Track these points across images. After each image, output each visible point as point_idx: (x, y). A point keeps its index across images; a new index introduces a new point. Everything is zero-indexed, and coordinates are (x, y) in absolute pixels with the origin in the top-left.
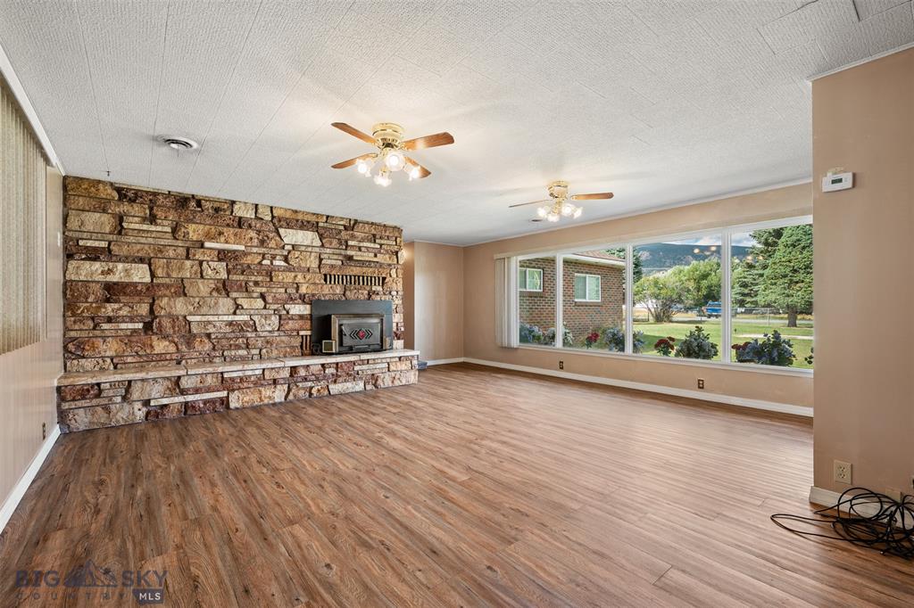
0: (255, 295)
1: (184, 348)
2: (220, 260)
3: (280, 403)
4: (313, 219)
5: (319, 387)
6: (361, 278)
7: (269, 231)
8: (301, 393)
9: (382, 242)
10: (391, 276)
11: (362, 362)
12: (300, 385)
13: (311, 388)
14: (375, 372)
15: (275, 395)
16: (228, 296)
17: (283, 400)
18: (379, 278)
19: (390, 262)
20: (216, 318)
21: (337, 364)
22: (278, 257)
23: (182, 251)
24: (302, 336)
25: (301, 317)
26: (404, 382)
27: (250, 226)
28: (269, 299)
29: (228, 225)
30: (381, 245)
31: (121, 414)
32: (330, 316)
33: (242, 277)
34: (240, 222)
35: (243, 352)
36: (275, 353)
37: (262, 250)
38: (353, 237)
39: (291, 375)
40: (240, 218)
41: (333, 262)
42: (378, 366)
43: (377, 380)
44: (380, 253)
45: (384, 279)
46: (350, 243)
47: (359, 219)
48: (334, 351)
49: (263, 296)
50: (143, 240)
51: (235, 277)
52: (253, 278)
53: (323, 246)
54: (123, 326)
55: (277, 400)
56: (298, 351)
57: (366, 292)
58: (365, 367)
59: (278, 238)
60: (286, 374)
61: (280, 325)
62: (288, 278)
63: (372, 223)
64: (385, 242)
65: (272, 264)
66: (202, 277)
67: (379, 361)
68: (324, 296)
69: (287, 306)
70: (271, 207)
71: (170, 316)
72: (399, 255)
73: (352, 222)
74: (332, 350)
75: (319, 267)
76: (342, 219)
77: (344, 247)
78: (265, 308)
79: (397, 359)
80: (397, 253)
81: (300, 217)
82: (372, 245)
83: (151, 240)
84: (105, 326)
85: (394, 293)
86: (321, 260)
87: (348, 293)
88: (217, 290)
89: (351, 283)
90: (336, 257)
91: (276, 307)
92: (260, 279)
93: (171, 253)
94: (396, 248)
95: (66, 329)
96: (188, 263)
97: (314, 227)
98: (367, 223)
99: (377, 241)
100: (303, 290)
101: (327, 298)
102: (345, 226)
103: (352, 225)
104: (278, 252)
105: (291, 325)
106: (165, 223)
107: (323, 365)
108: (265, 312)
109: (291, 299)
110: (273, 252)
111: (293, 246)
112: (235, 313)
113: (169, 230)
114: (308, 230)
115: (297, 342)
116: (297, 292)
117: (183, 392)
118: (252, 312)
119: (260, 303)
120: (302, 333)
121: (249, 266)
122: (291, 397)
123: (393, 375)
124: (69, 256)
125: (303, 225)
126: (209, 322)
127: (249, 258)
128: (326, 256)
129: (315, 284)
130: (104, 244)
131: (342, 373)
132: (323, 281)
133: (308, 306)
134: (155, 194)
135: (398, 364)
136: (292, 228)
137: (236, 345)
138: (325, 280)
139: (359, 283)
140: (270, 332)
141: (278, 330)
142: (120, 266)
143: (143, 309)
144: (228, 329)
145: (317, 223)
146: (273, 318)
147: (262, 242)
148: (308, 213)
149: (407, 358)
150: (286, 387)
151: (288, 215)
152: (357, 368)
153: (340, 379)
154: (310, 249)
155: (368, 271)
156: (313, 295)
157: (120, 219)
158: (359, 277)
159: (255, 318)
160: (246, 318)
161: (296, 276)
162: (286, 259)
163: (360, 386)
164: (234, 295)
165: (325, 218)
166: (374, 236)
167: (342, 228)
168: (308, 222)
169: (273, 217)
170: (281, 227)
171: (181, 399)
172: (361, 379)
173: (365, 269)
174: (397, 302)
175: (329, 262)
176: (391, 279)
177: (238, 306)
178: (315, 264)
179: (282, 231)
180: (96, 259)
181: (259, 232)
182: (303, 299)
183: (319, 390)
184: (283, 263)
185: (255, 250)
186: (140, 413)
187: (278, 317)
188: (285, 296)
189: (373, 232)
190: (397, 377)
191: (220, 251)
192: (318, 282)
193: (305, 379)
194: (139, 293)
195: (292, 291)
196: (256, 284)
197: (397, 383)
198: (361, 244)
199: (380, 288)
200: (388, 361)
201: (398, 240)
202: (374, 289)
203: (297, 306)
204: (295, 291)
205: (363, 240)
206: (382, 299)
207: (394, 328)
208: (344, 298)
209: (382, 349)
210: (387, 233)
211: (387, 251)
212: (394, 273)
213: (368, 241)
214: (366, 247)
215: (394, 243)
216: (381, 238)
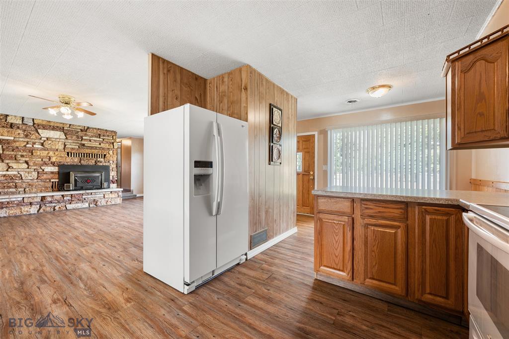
0: (21, 162)
3: (34, 214)
4: (61, 126)
5: (60, 206)
6: (91, 155)
7: (31, 130)
8: (48, 209)
10: (109, 154)
12: (48, 205)
13: (55, 206)
14: (96, 198)
15: (31, 210)
16: (3, 162)
17: (36, 212)
18: (102, 155)
19: (109, 147)
21: (72, 195)
22: (37, 143)
24: (53, 182)
25: (52, 173)
26: (113, 203)
27: (18, 128)
28: (31, 164)
29: (4, 127)
30: (103, 139)
32: (69, 173)
33: (12, 153)
34: (12, 126)
35: (12, 190)
36: (34, 190)
37: (27, 140)
38: (86, 135)
39: (42, 200)
40: (12, 123)
41: (73, 147)
42: (97, 196)
43: (97, 202)
44: (103, 143)
45: (105, 155)
46: (84, 138)
47: (90, 126)
48: (71, 189)
49: (26, 162)
51: (7, 153)
52: (20, 153)
53: (67, 138)
55: (32, 212)
56: (50, 189)
57: (94, 161)
58: (89, 196)
59: (37, 134)
60: (39, 200)
61: (38, 176)
62: (45, 153)
63: (98, 129)
64: (106, 138)
65: (33, 146)
67: (98, 193)
68: (67, 163)
69: (43, 167)
70: (33, 119)
73: (86, 128)
74: (70, 188)
75: (64, 149)
76: (79, 126)
77: (80, 140)
78: (28, 168)
79: (110, 193)
80: (113, 143)
81: (52, 124)
82: (98, 139)
85: (111, 162)
86: (65, 145)
87: (82, 162)
89: (84, 157)
90: (74, 144)
91: (35, 167)
92: (24, 154)
94: (113, 141)
97: (62, 129)
98: (96, 129)
99: (101, 137)
100: (53, 159)
101: (69, 164)
102: (81, 130)
104: (37, 141)
105: (45, 176)
107: (63, 196)
108: (28, 170)
109: (45, 164)
110: (33, 141)
111: (47, 138)
112: (7, 171)
114: (57, 131)
115: (49, 185)
116: (49, 160)
118: (19, 170)
119: (25, 166)
120: (52, 180)
121: (17, 147)
122: (41, 211)
123: (107, 200)
125: (54, 128)
127: (17, 143)
128: (68, 144)
129: (61, 157)
131: (75, 199)
132: (66, 156)
133: (57, 168)
135: (110, 195)
136: (47, 129)
137: (8, 186)
138: (68, 155)
139: (89, 157)
140: (31, 180)
141: (37, 179)
144: (3, 178)
145: (63, 128)
146: (33, 173)
147: (26, 136)
148: (57, 123)
149: (116, 192)
150: (38, 206)
151: (44, 123)
152: (84, 197)
153: (74, 202)
154: (58, 140)
155: (95, 151)
156: (60, 162)
158: (89, 154)
159: (21, 173)
160: (15, 173)
161: (49, 153)
162: (42, 144)
163: (86, 205)
164: (7, 161)
165: (68, 126)
166: (100, 135)
167: (80, 130)
168: (58, 127)
169: (34, 124)
170: (39, 129)
172: (87, 202)
173: (93, 151)
174: (113, 166)
175: (70, 146)
177: (9, 167)
178: (61, 147)
179: (39, 131)
181: (24, 131)
182: (53, 164)
183: (60, 208)
184: (40, 146)
185: (21, 140)
187: (37, 173)
188: (41, 163)
189: (99, 133)
190: (110, 200)
192: (63, 156)
193: (51, 202)
195: (46, 160)
196: (22, 156)
197: (109, 203)
198: (91, 139)
199: (102, 160)
200: (104, 193)
201: (114, 137)
202: (98, 160)
203: (49, 167)
204: (48, 160)
205: (92, 136)
206: (104, 165)
207: (111, 178)
208: (79, 164)
209: (101, 188)
210: (107, 134)
211: (107, 142)
212: (111, 152)
213: (96, 137)
214: (94, 140)
215: (112, 138)
216: (104, 136)
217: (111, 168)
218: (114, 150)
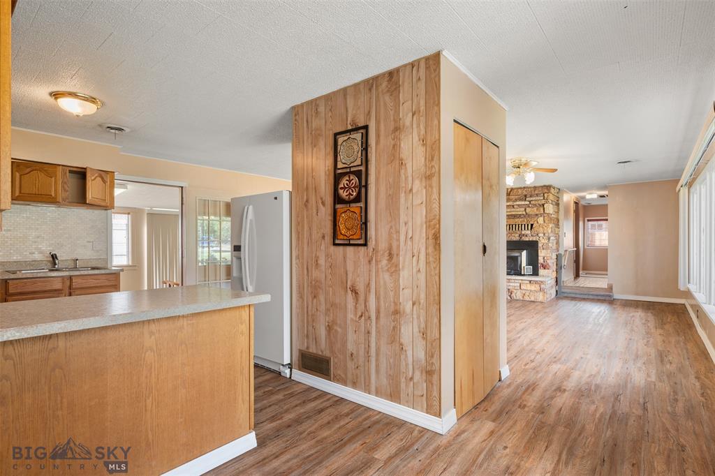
6: (513, 225)
9: (531, 199)
10: (538, 223)
14: (510, 288)
18: (528, 225)
19: (537, 213)
26: (532, 299)
30: (530, 202)
38: (510, 200)
42: (511, 284)
43: (511, 293)
44: (529, 207)
45: (532, 225)
47: (515, 187)
57: (516, 235)
63: (524, 188)
64: (534, 199)
67: (513, 281)
72: (546, 207)
73: (509, 190)
79: (528, 282)
80: (543, 205)
82: (523, 203)
85: (541, 235)
94: (543, 202)
98: (521, 188)
99: (527, 199)
103: (507, 192)
123: (524, 292)
135: (528, 285)
149: (536, 282)
155: (519, 221)
166: (526, 196)
173: (517, 220)
174: (543, 242)
176: (538, 225)
189: (525, 193)
190: (527, 294)
197: (527, 298)
198: (514, 203)
199: (528, 232)
200: (520, 282)
201: (546, 195)
202: (523, 233)
205: (516, 200)
206: (531, 240)
207: (541, 260)
209: (520, 274)
210: (536, 192)
211: (535, 205)
212: (541, 220)
213: (521, 200)
214: (519, 205)
215: (542, 198)
216: (531, 196)
217: (540, 245)
218: (545, 215)
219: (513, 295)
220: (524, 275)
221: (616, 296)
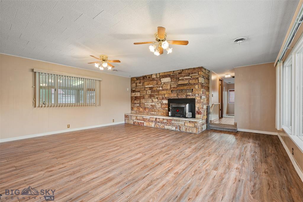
0: (156, 98)
1: (144, 110)
2: (150, 90)
3: (153, 127)
4: (169, 73)
7: (159, 80)
8: (158, 126)
10: (195, 88)
11: (175, 120)
12: (158, 124)
13: (160, 125)
14: (179, 125)
15: (152, 125)
16: (151, 98)
18: (190, 90)
19: (195, 83)
20: (149, 104)
21: (167, 119)
22: (160, 87)
23: (144, 89)
25: (166, 104)
26: (191, 131)
27: (155, 80)
28: (159, 99)
29: (151, 81)
30: (191, 76)
31: (130, 122)
33: (153, 93)
34: (153, 79)
35: (153, 113)
37: (157, 86)
38: (181, 76)
39: (156, 120)
40: (153, 78)
41: (174, 86)
42: (181, 123)
44: (191, 79)
45: (192, 89)
46: (180, 78)
47: (184, 68)
48: (170, 115)
49: (157, 98)
50: (139, 87)
51: (152, 94)
52: (155, 93)
53: (172, 81)
54: (137, 105)
55: (152, 126)
56: (165, 114)
57: (185, 95)
58: (175, 122)
59: (160, 82)
60: (154, 120)
61: (161, 106)
62: (163, 92)
63: (189, 69)
65: (159, 89)
66: (147, 94)
67: (181, 121)
68: (172, 97)
69: (162, 101)
70: (160, 73)
71: (142, 103)
72: (199, 79)
73: (181, 71)
76: (178, 71)
77: (178, 80)
78: (158, 101)
79: (188, 122)
81: (166, 74)
83: (140, 87)
84: (135, 105)
85: (197, 95)
86: (171, 86)
87: (179, 96)
88: (149, 97)
89: (180, 92)
90: (175, 84)
91: (160, 101)
92: (157, 93)
93: (142, 90)
94: (198, 76)
95: (131, 105)
96: (145, 91)
98: (187, 69)
99: (190, 75)
100: (166, 96)
101: (172, 98)
103: (181, 72)
104: (160, 85)
105: (163, 106)
106: (142, 83)
107: (163, 119)
108: (158, 102)
109: (163, 99)
110: (159, 86)
111: (164, 83)
112: (152, 103)
113: (142, 84)
114: (168, 77)
115: (165, 112)
117: (137, 120)
118: (155, 102)
119: (157, 100)
120: (166, 109)
121: (154, 91)
122: (155, 126)
123: (186, 127)
124: (132, 92)
125: (165, 76)
126: (148, 105)
127: (154, 88)
128: (172, 84)
129: (169, 94)
130: (135, 89)
131: (169, 122)
132: (171, 93)
133: (167, 101)
134: (140, 77)
135: (189, 124)
137: (153, 111)
138: (172, 92)
139: (183, 92)
140: (159, 108)
142: (137, 93)
143: (139, 102)
144: (151, 107)
146: (160, 104)
147: (157, 83)
148: (167, 72)
149: (193, 122)
150: (154, 123)
151: (163, 74)
152: (173, 122)
153: (168, 125)
154: (168, 83)
156: (169, 97)
157: (136, 83)
158: (183, 90)
159: (156, 104)
160: (154, 104)
162: (162, 87)
163: (174, 128)
164: (152, 98)
165: (173, 72)
167: (178, 74)
168: (168, 75)
169: (160, 76)
171: (137, 121)
172: (174, 126)
173: (185, 87)
174: (198, 99)
176: (195, 89)
177: (153, 101)
178: (169, 87)
179: (161, 79)
180: (134, 92)
181: (157, 81)
182: (166, 98)
183: (162, 126)
184: (161, 89)
185: (155, 86)
186: (132, 123)
188: (161, 98)
189: (189, 72)
190: (188, 129)
191: (150, 87)
193: (159, 122)
194: (138, 98)
195: (163, 96)
196: (156, 95)
197: (188, 131)
198: (184, 78)
199: (190, 94)
200: (184, 121)
201: (199, 72)
202: (188, 94)
203: (165, 101)
204: (164, 96)
205: (184, 76)
206: (191, 98)
207: (197, 109)
208: (177, 98)
209: (185, 117)
210: (195, 71)
211: (194, 78)
212: (197, 87)
213: (187, 76)
214: (186, 79)
215: (197, 74)
216: (192, 74)
217: (196, 101)
218: (199, 84)
219: (181, 129)
220: (187, 118)
221: (239, 130)
